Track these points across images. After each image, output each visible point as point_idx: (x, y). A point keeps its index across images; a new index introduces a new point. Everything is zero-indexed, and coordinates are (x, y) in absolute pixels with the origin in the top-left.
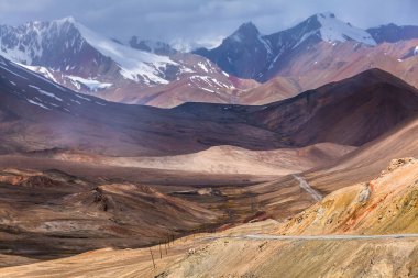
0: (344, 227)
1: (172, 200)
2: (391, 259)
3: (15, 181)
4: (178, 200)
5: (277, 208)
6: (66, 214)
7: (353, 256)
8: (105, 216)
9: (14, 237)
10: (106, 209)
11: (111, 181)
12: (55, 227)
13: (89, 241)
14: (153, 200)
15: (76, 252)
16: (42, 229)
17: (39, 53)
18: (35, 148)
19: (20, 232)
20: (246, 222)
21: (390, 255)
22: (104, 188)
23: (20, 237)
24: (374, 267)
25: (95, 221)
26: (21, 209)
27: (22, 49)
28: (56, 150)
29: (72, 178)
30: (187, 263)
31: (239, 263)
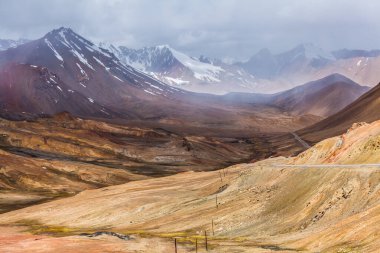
0: (329, 160)
1: (224, 145)
2: (359, 177)
3: (138, 134)
4: (228, 146)
5: (283, 150)
6: (167, 152)
7: (337, 176)
8: (188, 153)
9: (138, 165)
10: (189, 150)
11: (190, 135)
12: (161, 159)
13: (180, 167)
14: (215, 145)
15: (173, 174)
16: (154, 160)
17: (150, 65)
18: (148, 116)
19: (142, 162)
20: (266, 157)
21: (358, 175)
22: (187, 138)
23: (142, 165)
24: (349, 182)
25: (183, 156)
26: (142, 149)
27: (140, 62)
28: (159, 118)
29: (169, 133)
30: (240, 179)
31: (269, 179)
